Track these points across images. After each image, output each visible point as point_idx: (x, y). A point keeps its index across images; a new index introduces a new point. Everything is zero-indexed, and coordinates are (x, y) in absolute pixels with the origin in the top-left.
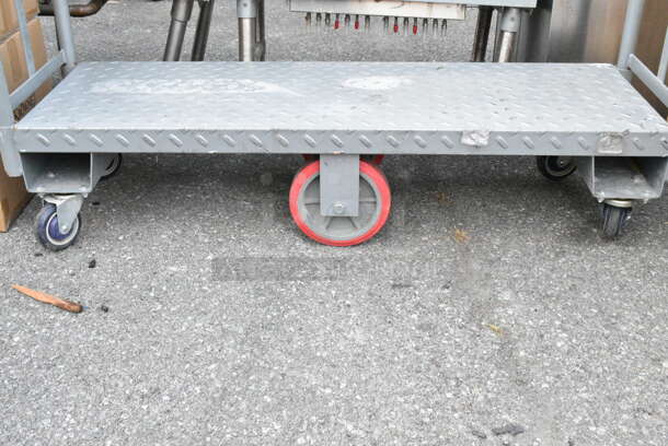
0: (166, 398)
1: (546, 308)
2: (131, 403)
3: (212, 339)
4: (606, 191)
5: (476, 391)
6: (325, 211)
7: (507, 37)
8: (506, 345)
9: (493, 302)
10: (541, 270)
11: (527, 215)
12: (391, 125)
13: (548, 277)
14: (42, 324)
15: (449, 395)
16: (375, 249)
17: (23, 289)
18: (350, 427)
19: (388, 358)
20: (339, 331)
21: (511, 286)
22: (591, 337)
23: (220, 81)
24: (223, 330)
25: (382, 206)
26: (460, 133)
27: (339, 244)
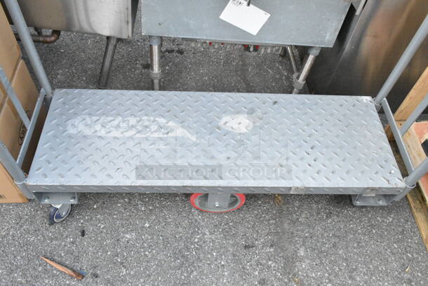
7: (311, 57)
21: (304, 244)
25: (241, 202)
26: (290, 188)
27: (215, 212)
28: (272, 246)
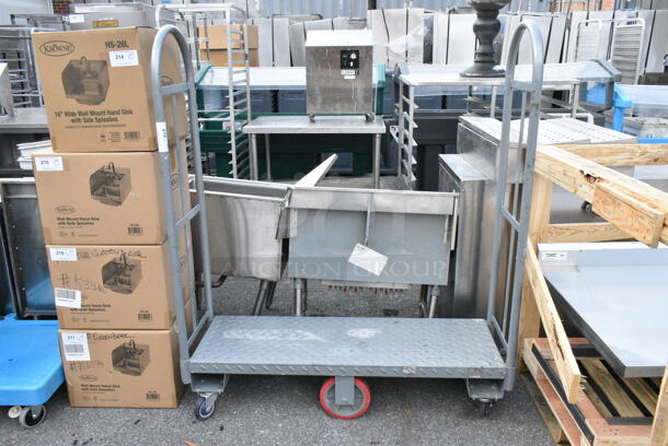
4: (476, 395)
6: (338, 402)
7: (434, 298)
10: (446, 435)
11: (444, 400)
16: (364, 422)
17: (189, 443)
23: (286, 331)
25: (366, 400)
26: (402, 368)
27: (344, 418)
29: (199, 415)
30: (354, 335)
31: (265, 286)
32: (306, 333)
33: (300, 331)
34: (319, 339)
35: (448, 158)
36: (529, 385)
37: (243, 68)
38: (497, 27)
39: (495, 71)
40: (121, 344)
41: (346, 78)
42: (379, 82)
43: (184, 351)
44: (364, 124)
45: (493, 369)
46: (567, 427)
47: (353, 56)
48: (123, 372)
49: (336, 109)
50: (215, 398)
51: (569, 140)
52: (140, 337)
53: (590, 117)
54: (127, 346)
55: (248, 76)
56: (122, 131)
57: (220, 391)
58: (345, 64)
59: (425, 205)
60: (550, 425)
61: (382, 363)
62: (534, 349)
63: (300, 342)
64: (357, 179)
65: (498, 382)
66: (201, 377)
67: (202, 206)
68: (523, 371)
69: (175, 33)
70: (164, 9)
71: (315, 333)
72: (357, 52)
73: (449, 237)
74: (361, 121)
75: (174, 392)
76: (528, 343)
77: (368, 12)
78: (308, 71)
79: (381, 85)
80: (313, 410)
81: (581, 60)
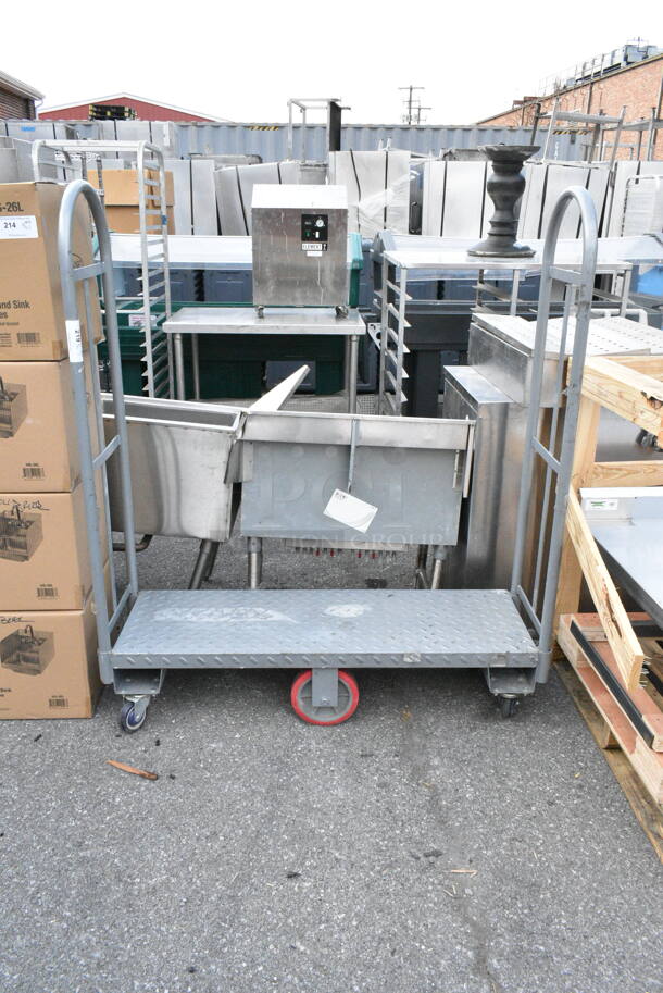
0: (221, 838)
1: (461, 769)
2: (201, 842)
3: (246, 797)
4: (499, 689)
5: (414, 828)
6: (316, 703)
7: (438, 562)
8: (435, 795)
9: (427, 766)
10: (459, 742)
11: (454, 698)
12: (358, 650)
13: (464, 747)
14: (132, 789)
15: (398, 832)
16: (349, 728)
17: (114, 763)
18: (337, 854)
19: (359, 807)
20: (328, 790)
21: (439, 754)
22: (489, 790)
23: (241, 610)
24: (253, 791)
25: (353, 700)
26: (403, 655)
27: (324, 725)
28: (397, 756)
29: (125, 726)
30: (334, 613)
31: (207, 549)
32: (269, 612)
33: (260, 610)
34: (289, 619)
35: (456, 371)
36: (565, 676)
37: (160, 237)
38: (520, 186)
39: (516, 249)
40: (12, 631)
41: (309, 254)
42: (354, 261)
43: (104, 638)
44: (333, 320)
45: (523, 654)
46: (617, 727)
47: (320, 224)
48: (15, 671)
49: (294, 299)
50: (146, 702)
51: (622, 350)
52: (41, 621)
53: (643, 313)
54: (22, 633)
55: (166, 248)
56: (13, 331)
57: (154, 692)
58: (308, 234)
59: (429, 437)
60: (594, 727)
61: (376, 650)
62: (574, 628)
63: (263, 624)
64: (323, 399)
65: (528, 672)
66: (127, 675)
67: (121, 438)
68: (559, 657)
69: (87, 193)
70: (44, 146)
71: (283, 611)
72: (325, 216)
73: (460, 480)
74: (330, 316)
75: (89, 696)
76: (564, 621)
77: (331, 154)
78: (255, 244)
79: (357, 266)
80: (280, 714)
81: (630, 234)
